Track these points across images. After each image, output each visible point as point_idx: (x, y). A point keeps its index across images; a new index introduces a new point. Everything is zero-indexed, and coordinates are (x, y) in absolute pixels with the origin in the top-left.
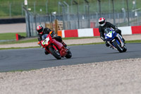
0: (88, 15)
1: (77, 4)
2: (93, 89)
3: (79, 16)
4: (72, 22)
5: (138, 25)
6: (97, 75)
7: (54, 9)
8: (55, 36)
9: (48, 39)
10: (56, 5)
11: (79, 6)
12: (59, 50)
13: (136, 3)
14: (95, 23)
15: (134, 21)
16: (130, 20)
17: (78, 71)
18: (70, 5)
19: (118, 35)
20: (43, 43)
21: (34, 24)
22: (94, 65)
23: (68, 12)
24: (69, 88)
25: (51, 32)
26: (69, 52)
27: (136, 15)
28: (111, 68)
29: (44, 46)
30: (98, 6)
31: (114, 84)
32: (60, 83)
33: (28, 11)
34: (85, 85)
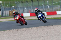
0: (28, 7)
1: (23, 2)
2: (30, 39)
3: (24, 8)
4: (21, 10)
5: (49, 11)
6: (32, 33)
7: (13, 5)
8: (21, 16)
9: (18, 17)
10: (14, 3)
11: (24, 4)
12: (23, 21)
13: (49, 2)
14: (31, 11)
15: (48, 10)
16: (46, 9)
17: (23, 31)
18: (20, 3)
19: (43, 16)
20: (16, 18)
21: (4, 11)
22: (30, 29)
23: (19, 6)
24: (20, 38)
25: (19, 14)
26: (26, 22)
27: (49, 7)
28: (38, 30)
29: (16, 20)
30: (32, 4)
31: (39, 37)
32: (16, 36)
33: (2, 6)
34: (26, 37)
